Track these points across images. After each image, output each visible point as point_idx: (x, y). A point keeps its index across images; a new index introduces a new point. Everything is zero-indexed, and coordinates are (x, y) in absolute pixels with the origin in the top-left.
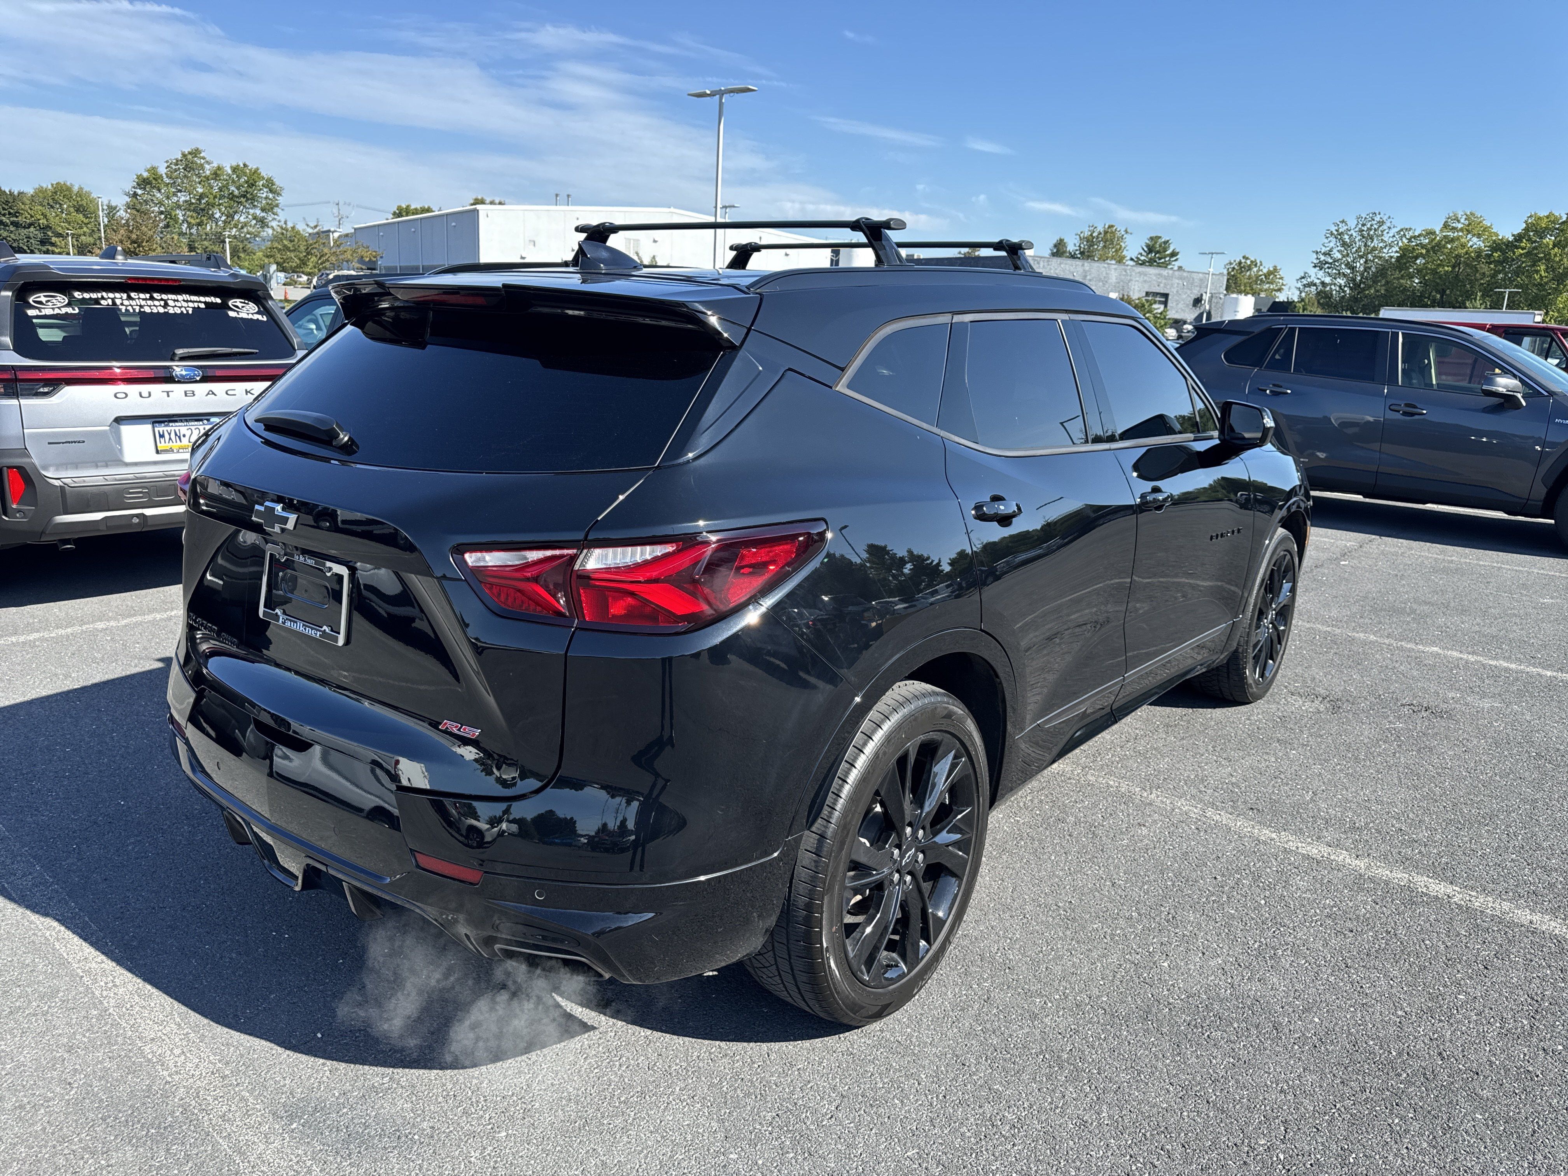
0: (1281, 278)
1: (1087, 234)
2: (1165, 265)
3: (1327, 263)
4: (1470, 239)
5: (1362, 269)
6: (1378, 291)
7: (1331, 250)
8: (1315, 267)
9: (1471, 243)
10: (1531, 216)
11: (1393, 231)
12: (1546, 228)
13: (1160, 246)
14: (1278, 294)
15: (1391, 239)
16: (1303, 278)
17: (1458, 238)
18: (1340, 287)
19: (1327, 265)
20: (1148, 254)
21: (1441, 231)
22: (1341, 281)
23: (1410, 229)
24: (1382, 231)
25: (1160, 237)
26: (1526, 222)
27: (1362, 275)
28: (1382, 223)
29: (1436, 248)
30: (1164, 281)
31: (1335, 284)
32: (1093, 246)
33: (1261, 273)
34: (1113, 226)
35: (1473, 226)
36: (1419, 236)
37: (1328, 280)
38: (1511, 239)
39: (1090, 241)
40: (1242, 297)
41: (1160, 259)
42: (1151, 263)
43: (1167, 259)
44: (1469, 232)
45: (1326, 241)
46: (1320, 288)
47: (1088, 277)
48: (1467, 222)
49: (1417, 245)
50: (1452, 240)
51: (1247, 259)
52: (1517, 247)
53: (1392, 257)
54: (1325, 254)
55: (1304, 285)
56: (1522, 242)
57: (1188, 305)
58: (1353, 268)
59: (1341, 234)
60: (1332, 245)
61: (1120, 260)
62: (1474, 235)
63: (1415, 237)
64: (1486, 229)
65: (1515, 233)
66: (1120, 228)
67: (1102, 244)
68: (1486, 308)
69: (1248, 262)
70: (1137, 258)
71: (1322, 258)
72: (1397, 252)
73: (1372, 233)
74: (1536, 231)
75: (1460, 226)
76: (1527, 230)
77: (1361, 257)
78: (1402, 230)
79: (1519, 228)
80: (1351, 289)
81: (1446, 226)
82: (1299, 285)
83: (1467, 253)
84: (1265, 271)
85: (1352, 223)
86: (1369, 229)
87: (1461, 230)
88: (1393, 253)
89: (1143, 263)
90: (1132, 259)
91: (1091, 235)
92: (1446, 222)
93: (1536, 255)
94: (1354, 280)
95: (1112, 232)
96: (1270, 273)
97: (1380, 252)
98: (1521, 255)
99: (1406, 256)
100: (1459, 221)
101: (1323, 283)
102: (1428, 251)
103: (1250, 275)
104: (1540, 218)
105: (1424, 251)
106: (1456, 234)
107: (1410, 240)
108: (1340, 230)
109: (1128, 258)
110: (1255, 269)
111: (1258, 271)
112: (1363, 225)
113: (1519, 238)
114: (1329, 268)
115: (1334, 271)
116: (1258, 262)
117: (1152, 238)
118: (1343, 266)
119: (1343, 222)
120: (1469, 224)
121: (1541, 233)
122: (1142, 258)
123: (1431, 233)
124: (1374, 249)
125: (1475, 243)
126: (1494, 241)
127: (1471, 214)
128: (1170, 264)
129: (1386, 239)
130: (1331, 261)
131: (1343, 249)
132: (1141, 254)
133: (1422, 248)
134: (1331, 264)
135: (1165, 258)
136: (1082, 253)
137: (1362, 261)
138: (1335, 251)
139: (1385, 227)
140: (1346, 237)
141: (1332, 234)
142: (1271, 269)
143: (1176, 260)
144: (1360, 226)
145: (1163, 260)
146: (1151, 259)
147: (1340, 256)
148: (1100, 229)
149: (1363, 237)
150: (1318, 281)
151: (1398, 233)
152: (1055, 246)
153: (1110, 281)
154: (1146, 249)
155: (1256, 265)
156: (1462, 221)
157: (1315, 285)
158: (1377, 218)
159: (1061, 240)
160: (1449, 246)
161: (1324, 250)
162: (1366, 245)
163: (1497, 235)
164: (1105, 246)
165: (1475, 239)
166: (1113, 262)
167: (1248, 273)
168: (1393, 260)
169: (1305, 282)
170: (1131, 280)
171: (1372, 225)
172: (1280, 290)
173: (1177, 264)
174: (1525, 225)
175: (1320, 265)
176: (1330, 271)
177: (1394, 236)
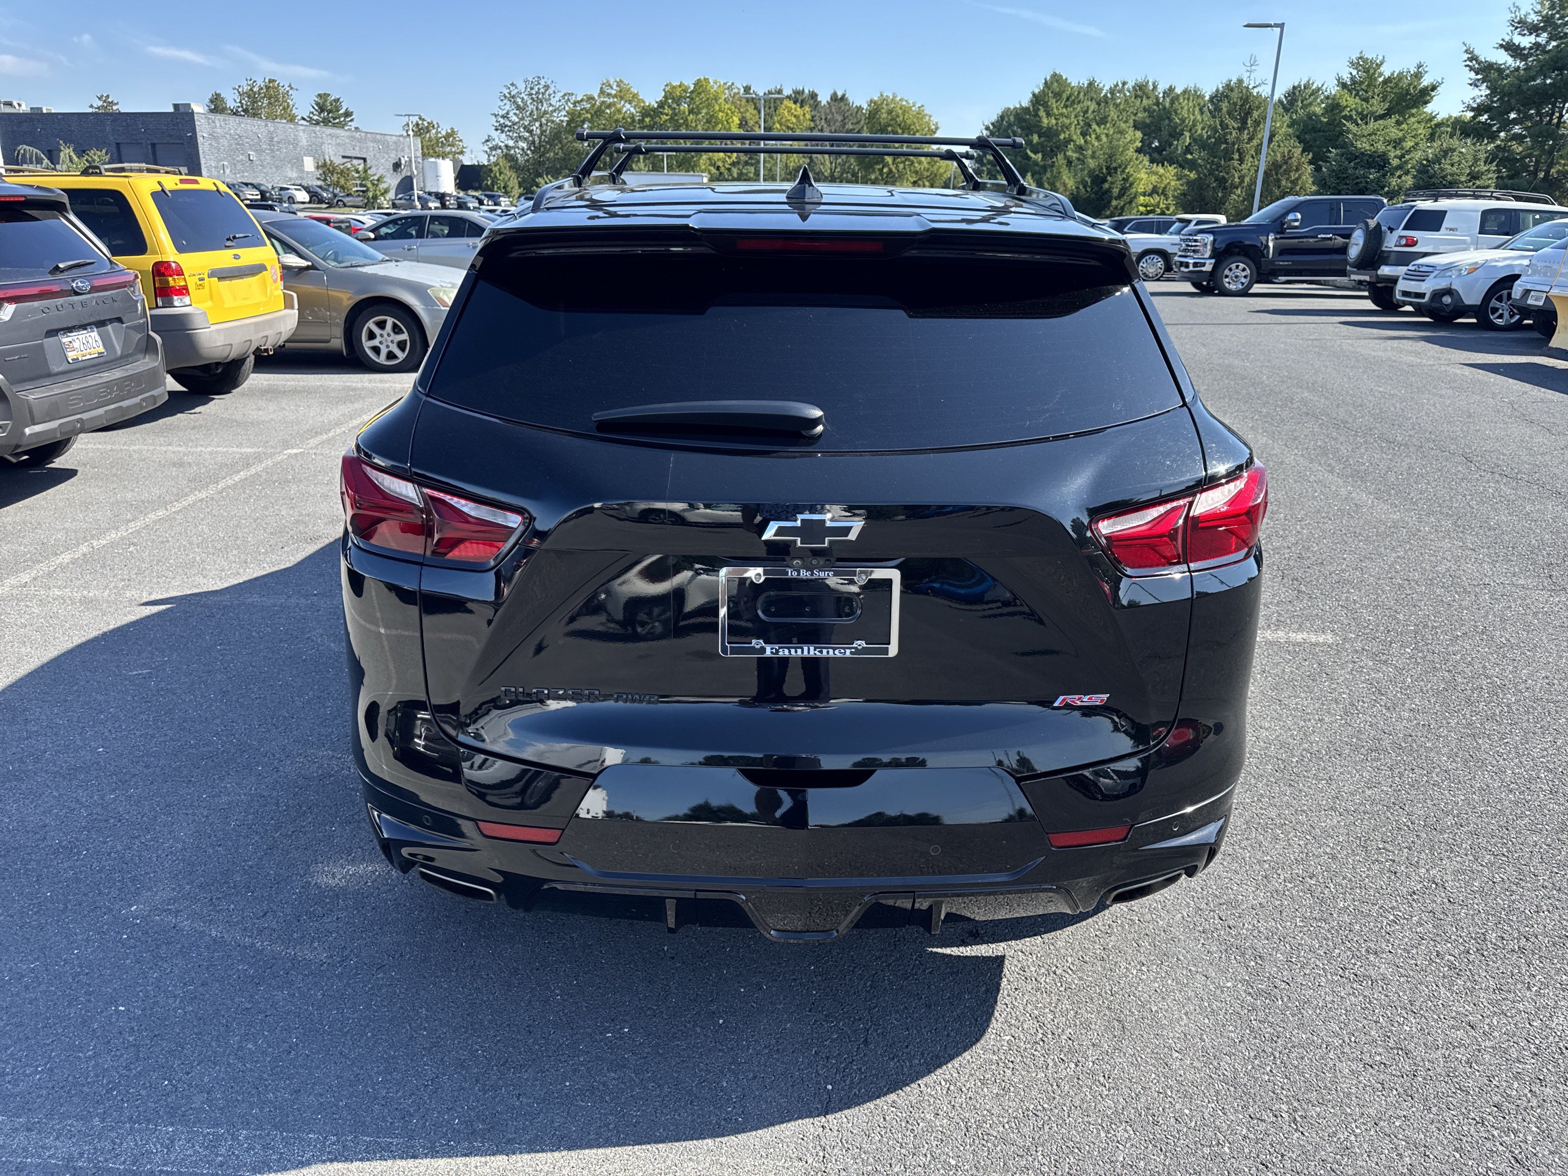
0: (461, 141)
1: (246, 88)
2: (341, 125)
3: (506, 126)
4: (624, 106)
5: (538, 132)
6: (557, 154)
7: (508, 113)
8: (497, 130)
9: (625, 109)
10: (667, 85)
11: (559, 96)
12: (681, 97)
13: (331, 105)
14: (461, 157)
15: (558, 104)
16: (487, 141)
17: (614, 104)
18: (523, 149)
19: (507, 129)
20: (320, 113)
21: (599, 96)
22: (523, 145)
23: (572, 94)
24: (550, 95)
25: (329, 95)
26: (664, 90)
27: (540, 138)
28: (547, 87)
29: (598, 113)
30: (358, 144)
31: (518, 148)
32: (256, 102)
33: (440, 135)
34: (274, 81)
35: (624, 94)
36: (582, 100)
37: (511, 143)
38: (656, 106)
39: (251, 95)
40: (440, 161)
41: (334, 119)
42: (326, 122)
43: (342, 119)
44: (622, 98)
45: (502, 104)
46: (505, 151)
47: (275, 139)
48: (618, 89)
49: (582, 110)
50: (609, 106)
51: (424, 120)
52: (662, 113)
53: (562, 121)
54: (503, 117)
55: (490, 148)
56: (664, 109)
57: (388, 170)
58: (530, 132)
59: (513, 97)
60: (507, 107)
61: (292, 119)
62: (626, 101)
63: (579, 102)
64: (635, 96)
65: (658, 100)
66: (283, 82)
67: (266, 102)
68: (649, 171)
69: (426, 124)
70: (309, 117)
71: (502, 121)
72: (565, 116)
73: (540, 96)
74: (673, 99)
75: (614, 92)
76: (665, 97)
77: (536, 120)
78: (565, 95)
79: (660, 97)
80: (533, 152)
81: (602, 92)
82: (486, 148)
83: (623, 118)
84: (444, 133)
85: (521, 87)
86: (538, 93)
87: (615, 96)
88: (562, 117)
89: (317, 123)
90: (303, 119)
91: (251, 90)
92: (601, 88)
93: (677, 120)
94: (533, 142)
95: (274, 88)
96: (448, 136)
97: (551, 116)
98: (666, 120)
99: (575, 119)
100: (612, 88)
101: (507, 146)
102: (592, 116)
103: (430, 138)
104: (674, 87)
105: (589, 116)
106: (611, 100)
107: (575, 103)
108: (512, 93)
109: (299, 117)
110: (434, 131)
111: (437, 133)
112: (532, 89)
113: (661, 105)
114: (509, 131)
115: (515, 135)
116: (435, 123)
117: (320, 95)
118: (522, 130)
119: (512, 84)
120: (621, 91)
121: (678, 101)
122: (315, 118)
123: (590, 98)
124: (545, 112)
125: (628, 108)
126: (643, 108)
127: (621, 81)
128: (346, 124)
129: (554, 103)
130: (510, 124)
131: (518, 112)
132: (312, 113)
133: (587, 112)
134: (510, 127)
135: (339, 118)
136: (246, 111)
137: (537, 124)
138: (511, 114)
139: (551, 91)
140: (519, 100)
141: (505, 97)
142: (449, 131)
143: (352, 120)
144: (529, 89)
145: (337, 121)
146: (324, 118)
147: (517, 120)
148: (260, 82)
149: (534, 101)
150: (502, 145)
151: (563, 96)
152: (211, 101)
153: (300, 144)
154: (316, 108)
155: (433, 126)
156: (615, 87)
157: (500, 148)
158: (542, 82)
159: (218, 95)
160: (608, 111)
161: (501, 113)
162: (537, 108)
163: (644, 102)
164: (270, 103)
165: (628, 106)
166: (285, 121)
167: (428, 135)
168: (565, 124)
169: (491, 145)
170: (323, 143)
171: (539, 89)
172: (462, 153)
173: (353, 125)
174: (663, 94)
175: (501, 128)
176: (511, 134)
177: (560, 101)
